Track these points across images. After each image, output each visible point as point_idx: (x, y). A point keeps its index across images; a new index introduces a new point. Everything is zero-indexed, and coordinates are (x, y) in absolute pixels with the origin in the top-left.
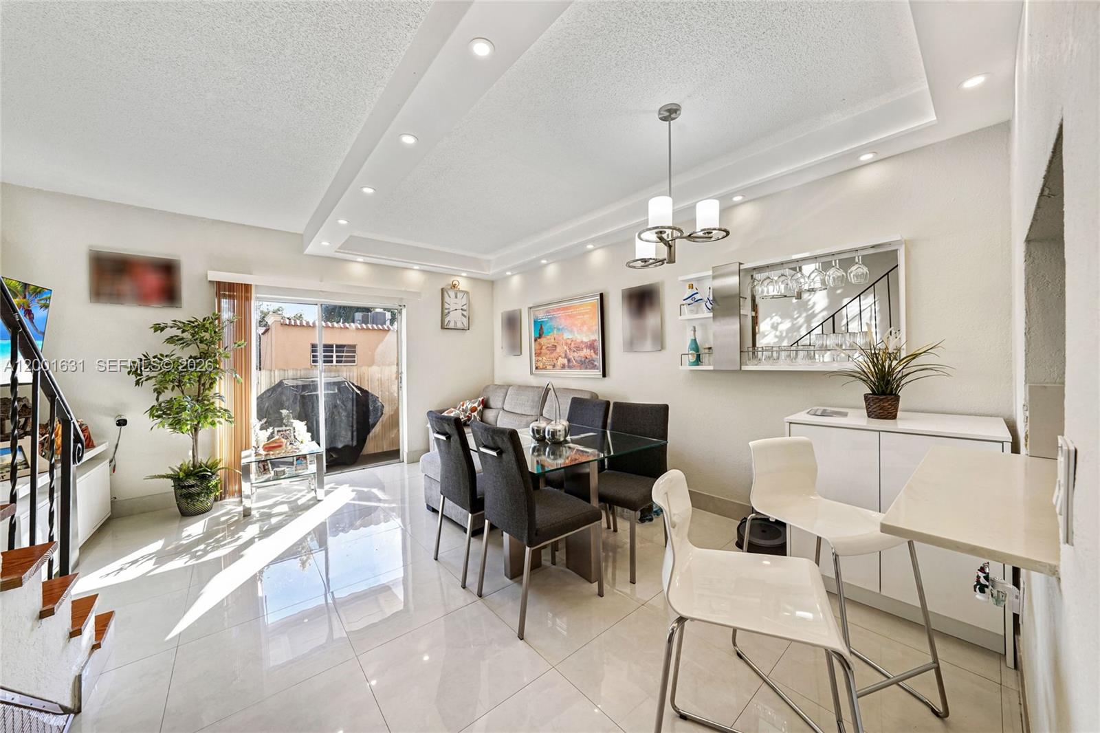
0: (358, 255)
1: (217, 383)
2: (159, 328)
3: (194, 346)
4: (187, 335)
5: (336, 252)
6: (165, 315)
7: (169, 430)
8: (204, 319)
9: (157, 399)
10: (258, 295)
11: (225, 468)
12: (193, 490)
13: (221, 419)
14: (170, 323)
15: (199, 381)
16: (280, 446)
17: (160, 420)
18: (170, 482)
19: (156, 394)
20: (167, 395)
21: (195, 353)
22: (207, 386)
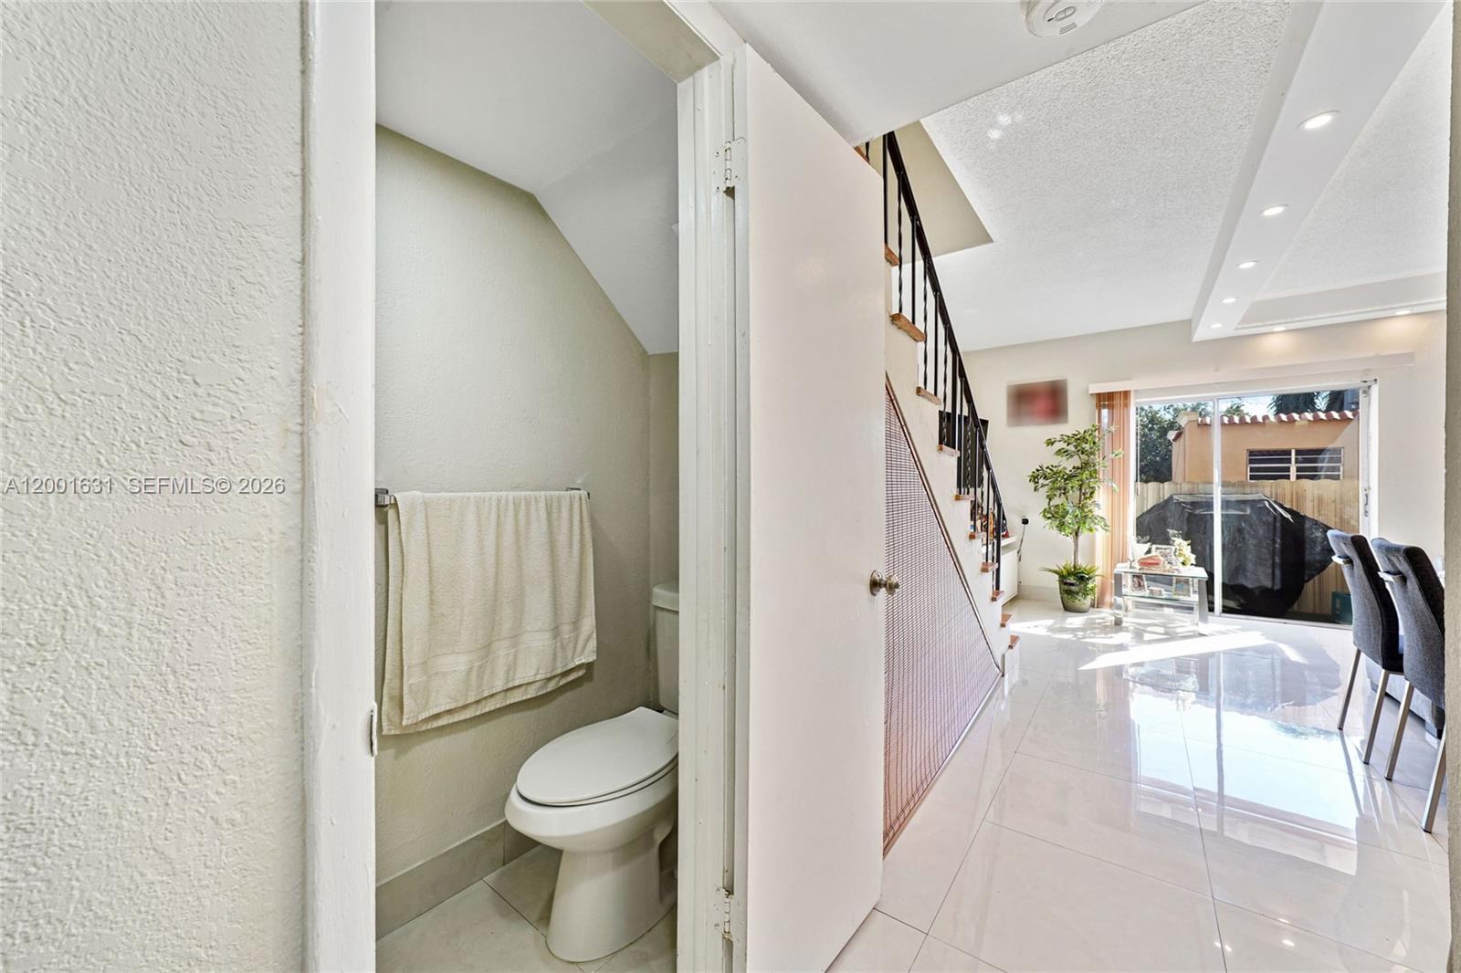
0: (1276, 324)
1: (1096, 492)
2: (1050, 443)
3: (1076, 457)
4: (1071, 448)
5: (1237, 329)
6: (1056, 430)
7: (1055, 531)
8: (1085, 432)
9: (1049, 504)
10: (1138, 400)
11: (1103, 576)
12: (1073, 588)
13: (1096, 526)
14: (1058, 438)
15: (1080, 490)
16: (1157, 564)
17: (1050, 521)
18: (1057, 577)
19: (1048, 500)
20: (1056, 501)
21: (1078, 464)
22: (1088, 495)
